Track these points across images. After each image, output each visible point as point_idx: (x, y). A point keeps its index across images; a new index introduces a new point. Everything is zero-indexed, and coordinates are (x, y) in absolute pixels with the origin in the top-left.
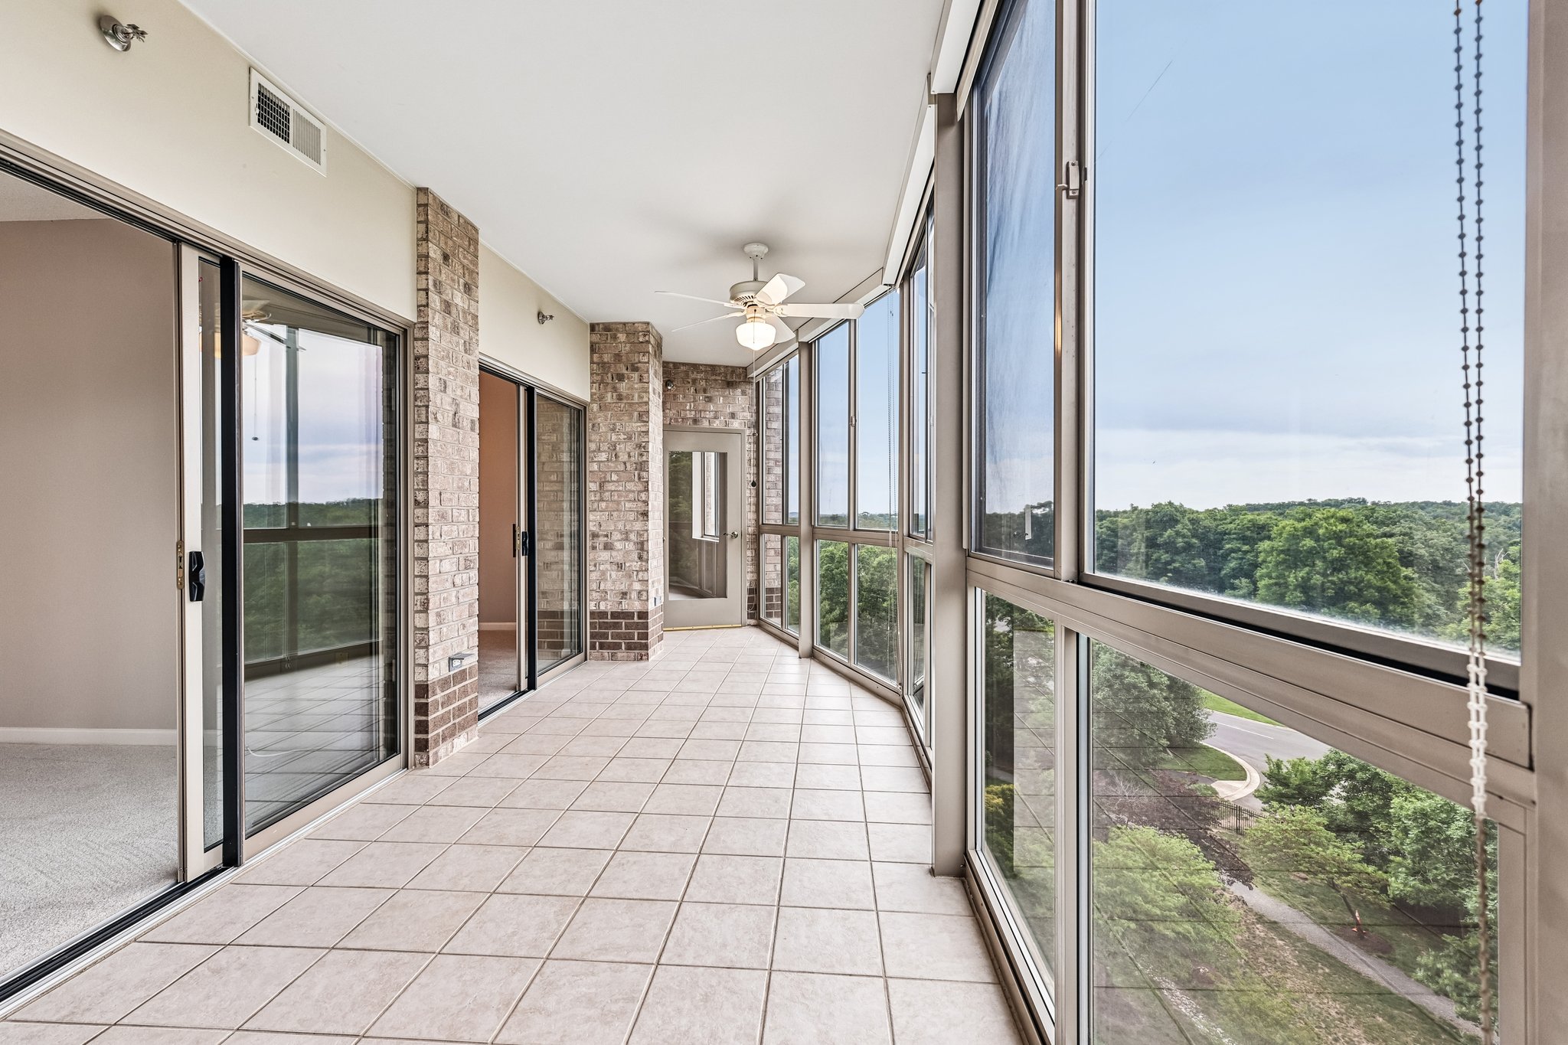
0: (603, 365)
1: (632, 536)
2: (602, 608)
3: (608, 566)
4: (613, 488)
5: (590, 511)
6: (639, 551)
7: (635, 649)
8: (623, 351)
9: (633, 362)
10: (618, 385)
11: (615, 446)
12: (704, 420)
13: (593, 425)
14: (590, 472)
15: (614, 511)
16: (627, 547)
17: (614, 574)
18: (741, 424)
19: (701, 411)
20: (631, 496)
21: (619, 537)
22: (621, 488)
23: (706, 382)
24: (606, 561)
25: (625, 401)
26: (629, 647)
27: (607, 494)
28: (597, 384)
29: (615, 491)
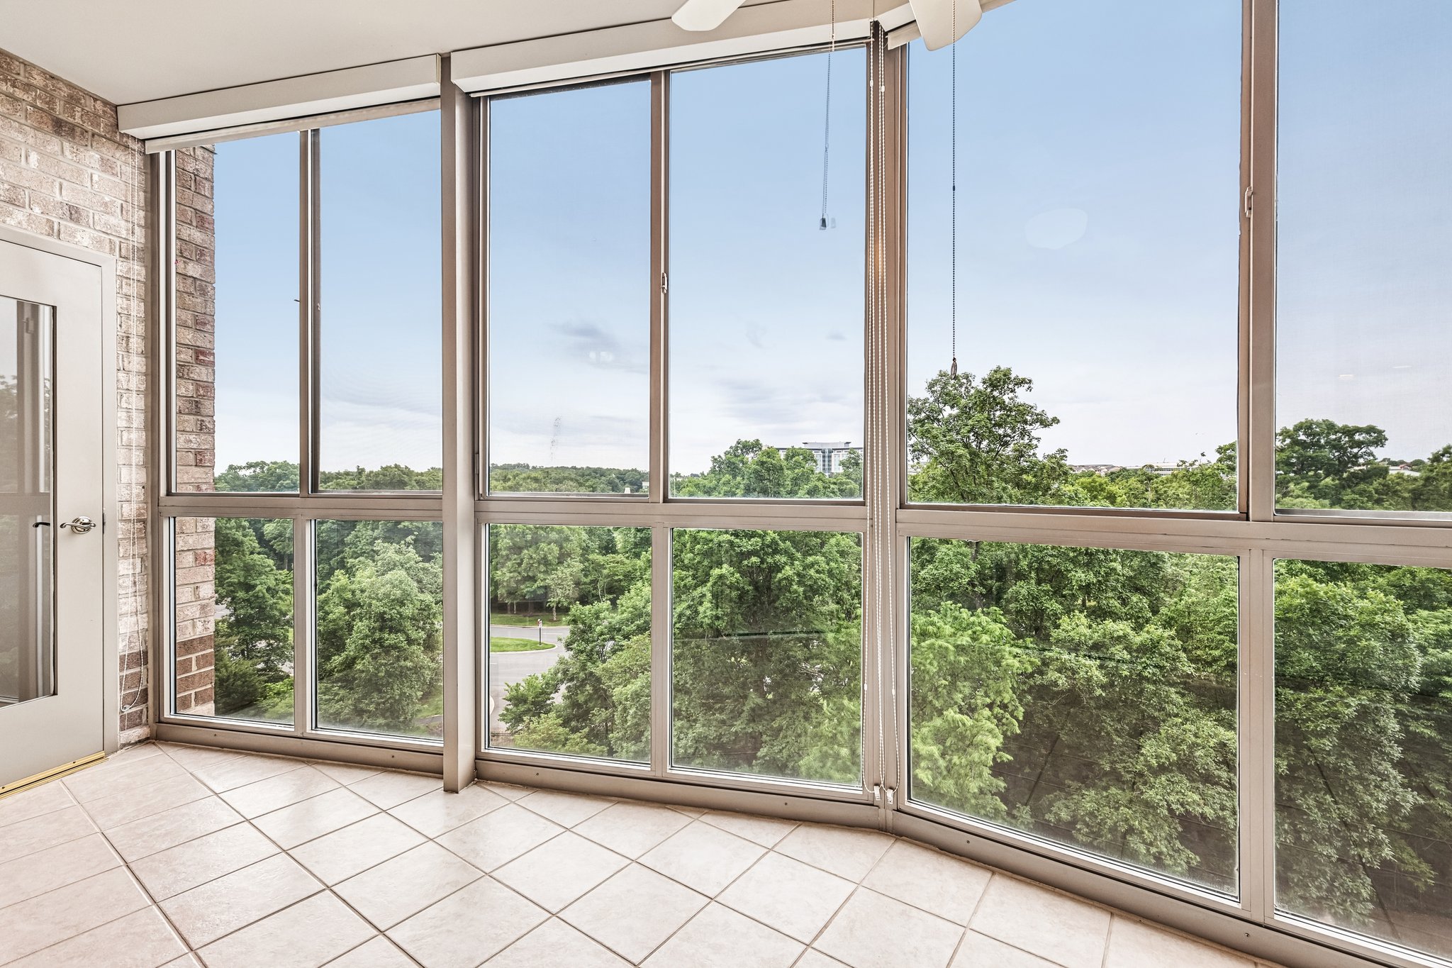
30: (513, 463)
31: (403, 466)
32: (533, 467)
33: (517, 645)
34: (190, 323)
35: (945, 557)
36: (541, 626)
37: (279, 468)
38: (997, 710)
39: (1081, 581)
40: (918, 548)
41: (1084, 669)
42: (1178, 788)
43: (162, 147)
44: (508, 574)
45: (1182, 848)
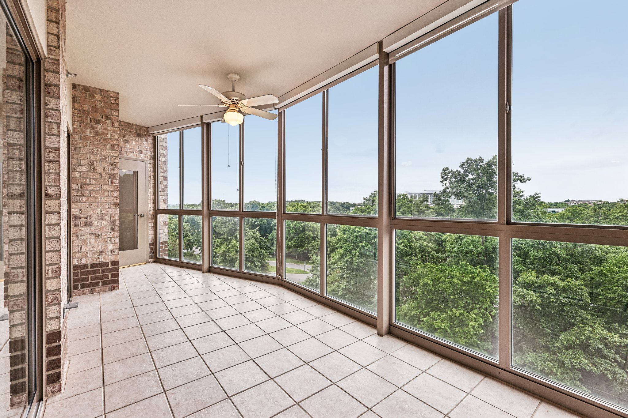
0: (83, 112)
1: (107, 218)
2: (84, 262)
3: (88, 236)
4: (92, 188)
5: (73, 202)
6: (112, 226)
7: (110, 283)
8: (99, 106)
9: (107, 114)
10: (95, 126)
11: (93, 163)
12: (123, 152)
13: (75, 148)
14: (73, 177)
15: (92, 202)
16: (102, 224)
17: (93, 241)
18: (145, 157)
19: (121, 147)
20: (106, 193)
21: (97, 218)
22: (98, 189)
23: (125, 131)
24: (87, 234)
25: (101, 136)
26: (104, 284)
27: (87, 192)
28: (78, 123)
29: (93, 190)
30: (299, 200)
31: (257, 201)
32: (307, 201)
33: (296, 271)
34: (162, 171)
35: (466, 243)
36: (305, 264)
37: (217, 201)
38: (483, 310)
39: (535, 256)
40: (457, 238)
41: (529, 296)
42: (578, 356)
43: (156, 135)
44: (293, 243)
45: (580, 385)
